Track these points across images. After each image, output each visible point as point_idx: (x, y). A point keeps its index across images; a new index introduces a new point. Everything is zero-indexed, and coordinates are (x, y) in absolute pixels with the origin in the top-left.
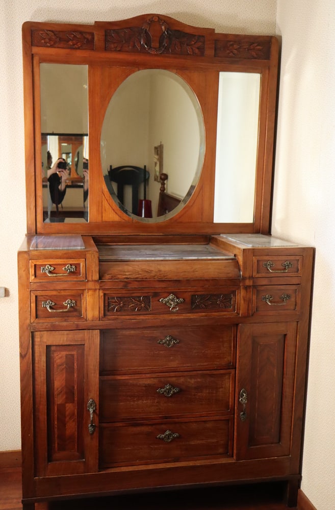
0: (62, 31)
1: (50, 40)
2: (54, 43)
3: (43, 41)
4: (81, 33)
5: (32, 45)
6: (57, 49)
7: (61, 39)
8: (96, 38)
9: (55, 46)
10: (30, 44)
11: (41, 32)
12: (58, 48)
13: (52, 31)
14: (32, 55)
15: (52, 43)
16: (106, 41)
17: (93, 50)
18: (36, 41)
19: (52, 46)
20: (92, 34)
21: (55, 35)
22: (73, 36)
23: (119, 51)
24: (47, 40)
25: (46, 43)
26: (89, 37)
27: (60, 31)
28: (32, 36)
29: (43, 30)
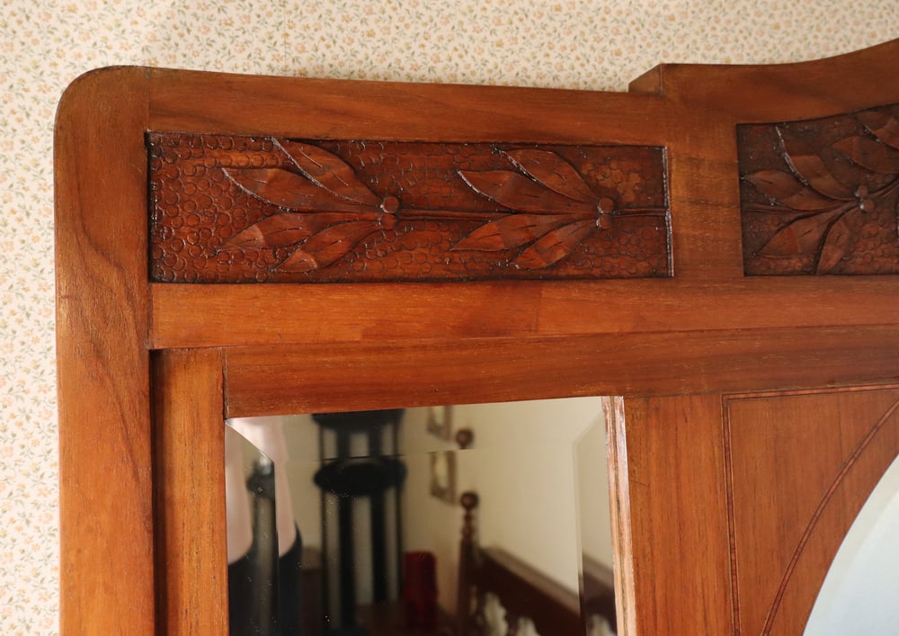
0: (417, 146)
1: (320, 216)
2: (356, 247)
3: (257, 234)
4: (566, 151)
5: (151, 279)
6: (376, 296)
7: (410, 213)
8: (677, 191)
9: (366, 266)
10: (135, 260)
11: (239, 158)
12: (390, 281)
13: (333, 147)
14: (155, 357)
15: (337, 242)
16: (750, 203)
17: (658, 275)
18: (187, 242)
19: (332, 274)
20: (649, 160)
21: (360, 175)
22: (506, 177)
23: (840, 272)
24: (293, 224)
25: (280, 245)
26: (629, 184)
27: (395, 146)
28: (149, 194)
29: (261, 142)
